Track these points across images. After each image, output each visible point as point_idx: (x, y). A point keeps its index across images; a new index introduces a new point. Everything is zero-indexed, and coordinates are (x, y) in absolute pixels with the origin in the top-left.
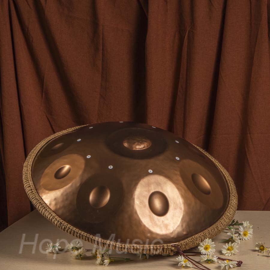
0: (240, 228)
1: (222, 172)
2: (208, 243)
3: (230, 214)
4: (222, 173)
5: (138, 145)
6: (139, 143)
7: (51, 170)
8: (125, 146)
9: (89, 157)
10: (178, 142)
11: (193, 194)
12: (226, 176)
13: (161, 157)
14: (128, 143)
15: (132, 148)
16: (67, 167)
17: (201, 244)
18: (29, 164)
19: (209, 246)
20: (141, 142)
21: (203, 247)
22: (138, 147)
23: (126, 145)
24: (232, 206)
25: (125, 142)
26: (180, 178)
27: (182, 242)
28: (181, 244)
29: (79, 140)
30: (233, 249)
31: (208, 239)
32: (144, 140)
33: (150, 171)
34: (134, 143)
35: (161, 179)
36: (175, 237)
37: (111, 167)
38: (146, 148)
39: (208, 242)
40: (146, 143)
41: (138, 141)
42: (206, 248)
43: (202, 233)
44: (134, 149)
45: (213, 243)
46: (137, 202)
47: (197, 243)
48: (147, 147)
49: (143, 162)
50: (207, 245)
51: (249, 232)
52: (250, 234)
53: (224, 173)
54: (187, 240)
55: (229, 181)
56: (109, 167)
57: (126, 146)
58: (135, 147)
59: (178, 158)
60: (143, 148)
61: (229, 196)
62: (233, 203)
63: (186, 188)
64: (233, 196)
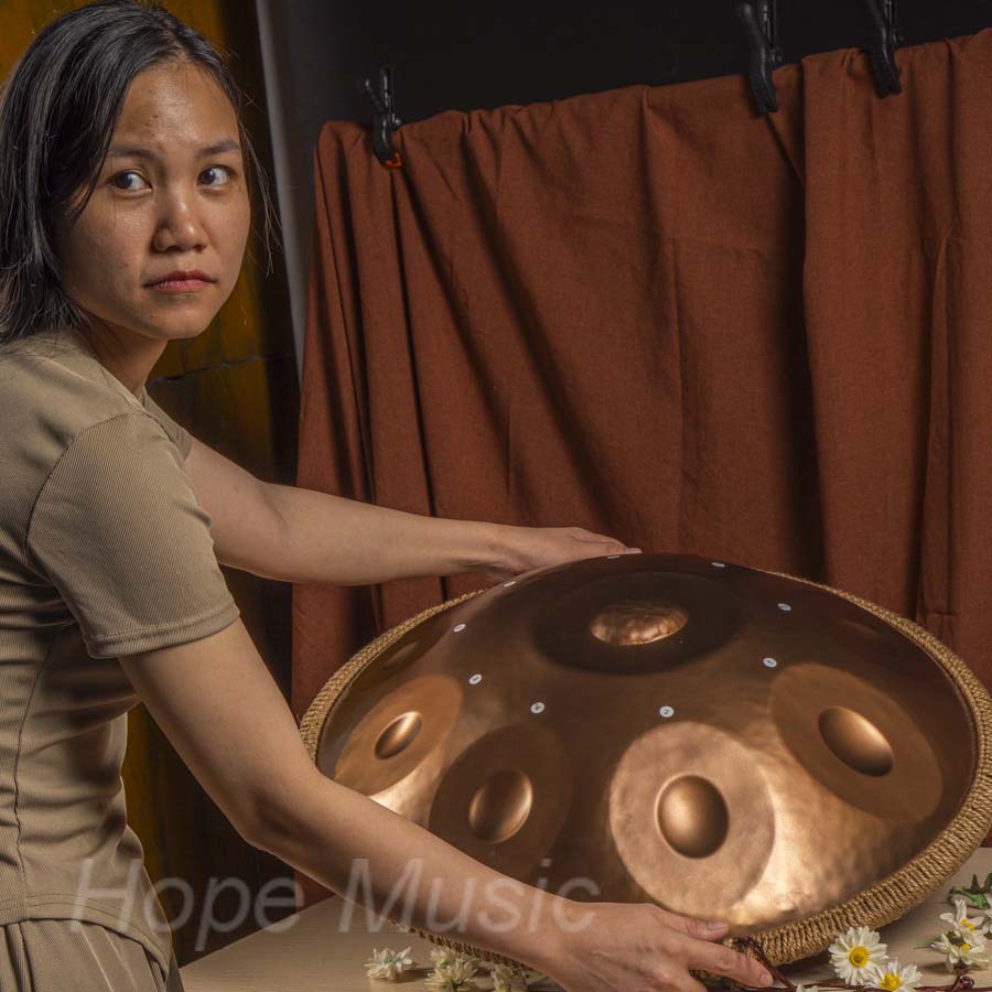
1: (964, 696)
3: (961, 839)
4: (967, 701)
5: (641, 629)
6: (641, 623)
7: (366, 733)
8: (597, 635)
9: (476, 679)
10: (785, 607)
11: (818, 777)
12: (976, 709)
13: (710, 663)
14: (606, 623)
16: (409, 719)
18: (315, 717)
19: (865, 952)
20: (646, 617)
21: (845, 950)
22: (634, 636)
23: (600, 632)
24: (974, 809)
25: (596, 624)
26: (772, 728)
29: (460, 628)
32: (660, 609)
33: (667, 711)
34: (625, 624)
35: (700, 732)
37: (538, 708)
38: (666, 636)
40: (666, 622)
41: (639, 617)
42: (857, 960)
44: (625, 643)
46: (616, 816)
47: (823, 939)
48: (667, 633)
49: (644, 683)
50: (859, 949)
53: (972, 700)
55: (984, 726)
56: (533, 708)
57: (603, 639)
58: (627, 637)
59: (770, 663)
60: (656, 636)
61: (974, 778)
62: (981, 798)
63: (791, 759)
64: (984, 777)
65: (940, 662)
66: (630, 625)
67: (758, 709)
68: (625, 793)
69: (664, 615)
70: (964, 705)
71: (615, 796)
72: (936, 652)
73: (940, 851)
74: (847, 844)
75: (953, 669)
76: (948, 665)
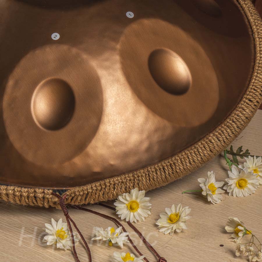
0: (231, 170)
2: (137, 198)
3: (219, 140)
17: (120, 198)
19: (138, 204)
21: (124, 203)
24: (233, 121)
26: (117, 58)
27: (77, 189)
28: (75, 193)
30: (178, 221)
31: (136, 189)
33: (56, 36)
36: (72, 176)
39: (137, 195)
43: (131, 175)
45: (148, 199)
47: (113, 195)
50: (133, 202)
51: (250, 181)
52: (252, 184)
54: (89, 186)
61: (241, 100)
62: (240, 115)
64: (247, 101)
65: (249, 21)
67: (113, 44)
68: (16, 83)
70: (253, 51)
71: (11, 83)
72: (249, 14)
73: (204, 147)
74: (144, 136)
75: (254, 27)
76: (253, 23)
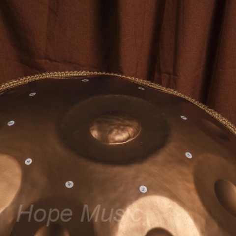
5: (118, 133)
6: (120, 131)
8: (94, 136)
9: (29, 162)
10: (185, 118)
11: (220, 224)
13: (160, 157)
14: (99, 130)
15: (108, 141)
20: (122, 127)
22: (117, 138)
23: (95, 134)
25: (93, 129)
29: (11, 123)
32: (128, 122)
33: (143, 189)
34: (111, 131)
35: (163, 202)
37: (70, 185)
40: (132, 129)
41: (118, 128)
48: (134, 137)
49: (129, 171)
56: (67, 184)
57: (96, 138)
58: (113, 139)
60: (128, 138)
63: (206, 214)
66: (114, 132)
69: (130, 126)
